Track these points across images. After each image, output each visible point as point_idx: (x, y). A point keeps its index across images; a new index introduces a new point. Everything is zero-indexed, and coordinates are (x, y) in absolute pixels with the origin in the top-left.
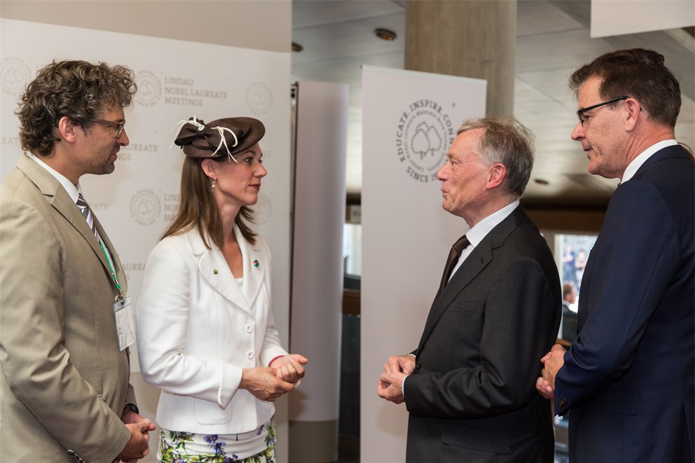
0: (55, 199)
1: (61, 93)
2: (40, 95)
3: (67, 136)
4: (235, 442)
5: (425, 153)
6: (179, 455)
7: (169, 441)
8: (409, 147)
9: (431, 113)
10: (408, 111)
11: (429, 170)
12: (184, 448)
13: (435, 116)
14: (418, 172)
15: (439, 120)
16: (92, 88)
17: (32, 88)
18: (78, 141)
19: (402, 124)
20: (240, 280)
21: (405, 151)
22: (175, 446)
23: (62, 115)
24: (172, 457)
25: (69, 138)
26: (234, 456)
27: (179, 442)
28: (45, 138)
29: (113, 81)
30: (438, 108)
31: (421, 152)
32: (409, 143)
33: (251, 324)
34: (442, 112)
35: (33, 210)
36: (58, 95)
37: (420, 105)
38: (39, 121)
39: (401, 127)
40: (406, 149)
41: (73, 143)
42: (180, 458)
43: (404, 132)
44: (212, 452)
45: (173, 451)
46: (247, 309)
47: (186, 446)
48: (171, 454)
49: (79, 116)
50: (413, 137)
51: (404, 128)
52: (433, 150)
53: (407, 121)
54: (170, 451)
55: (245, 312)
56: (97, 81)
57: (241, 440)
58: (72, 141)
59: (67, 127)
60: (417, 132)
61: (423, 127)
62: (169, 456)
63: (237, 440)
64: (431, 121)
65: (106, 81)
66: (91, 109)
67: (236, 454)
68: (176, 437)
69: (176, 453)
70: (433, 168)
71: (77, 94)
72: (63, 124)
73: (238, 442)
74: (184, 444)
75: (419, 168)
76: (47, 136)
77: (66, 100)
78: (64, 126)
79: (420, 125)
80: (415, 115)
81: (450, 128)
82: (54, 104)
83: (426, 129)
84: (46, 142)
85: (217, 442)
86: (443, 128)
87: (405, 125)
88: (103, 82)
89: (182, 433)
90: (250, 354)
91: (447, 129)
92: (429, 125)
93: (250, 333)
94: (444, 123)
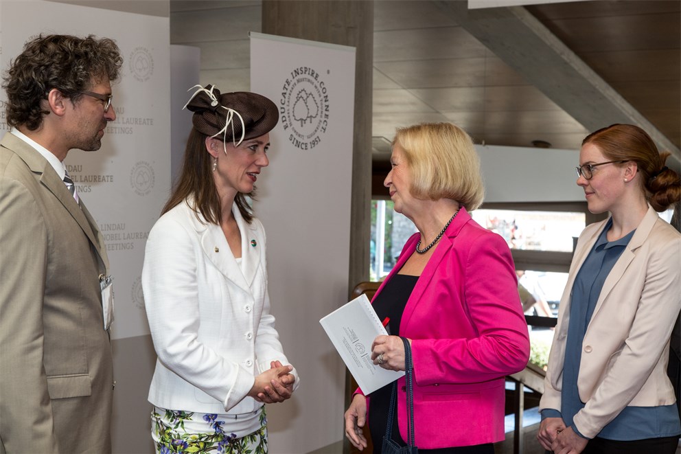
0: (44, 176)
1: (51, 65)
2: (29, 67)
3: (56, 108)
4: (234, 421)
5: (305, 120)
6: (178, 434)
7: (166, 421)
8: (291, 114)
9: (309, 81)
10: (290, 78)
11: (309, 137)
12: (183, 428)
13: (313, 83)
14: (300, 140)
15: (316, 87)
16: (81, 60)
17: (20, 62)
18: (67, 114)
19: (285, 91)
20: (238, 260)
21: (287, 119)
22: (173, 426)
23: (52, 87)
24: (171, 438)
25: (59, 110)
26: (233, 434)
27: (178, 421)
28: (34, 111)
29: (102, 53)
30: (315, 75)
31: (302, 120)
32: (291, 111)
33: (250, 304)
34: (318, 79)
35: (23, 189)
36: (47, 67)
37: (300, 72)
38: (28, 94)
39: (284, 94)
40: (289, 117)
41: (61, 116)
42: (179, 438)
43: (287, 100)
44: (212, 431)
45: (171, 431)
46: (246, 288)
47: (185, 425)
48: (170, 434)
49: (68, 87)
50: (295, 105)
51: (287, 96)
52: (311, 117)
53: (289, 88)
54: (168, 431)
55: (244, 291)
56: (86, 53)
57: (240, 418)
58: (62, 113)
59: (56, 99)
60: (298, 99)
61: (303, 94)
62: (167, 437)
63: (236, 418)
64: (309, 88)
65: (95, 54)
66: (81, 81)
67: (235, 433)
68: (174, 417)
69: (174, 432)
70: (311, 135)
71: (67, 66)
72: (52, 95)
73: (238, 420)
74: (183, 423)
75: (299, 135)
76: (36, 109)
77: (55, 72)
78: (54, 98)
79: (300, 92)
80: (296, 82)
81: (325, 95)
82: (44, 76)
83: (305, 97)
84: (35, 115)
85: (216, 420)
86: (320, 96)
87: (288, 92)
88: (91, 55)
89: (180, 412)
90: (249, 336)
91: (323, 95)
92: (308, 92)
93: (248, 313)
94: (321, 90)
